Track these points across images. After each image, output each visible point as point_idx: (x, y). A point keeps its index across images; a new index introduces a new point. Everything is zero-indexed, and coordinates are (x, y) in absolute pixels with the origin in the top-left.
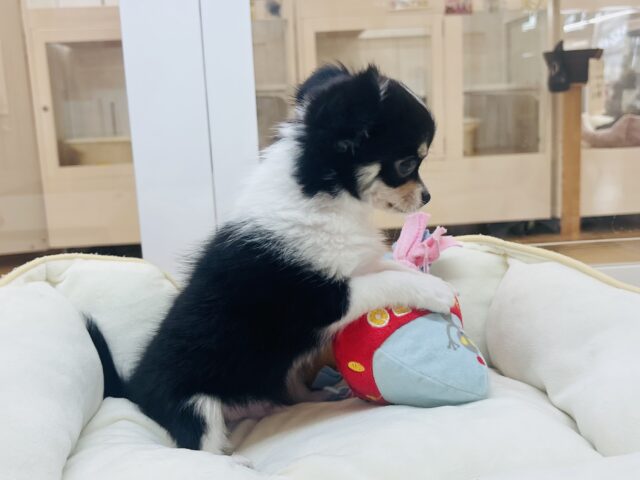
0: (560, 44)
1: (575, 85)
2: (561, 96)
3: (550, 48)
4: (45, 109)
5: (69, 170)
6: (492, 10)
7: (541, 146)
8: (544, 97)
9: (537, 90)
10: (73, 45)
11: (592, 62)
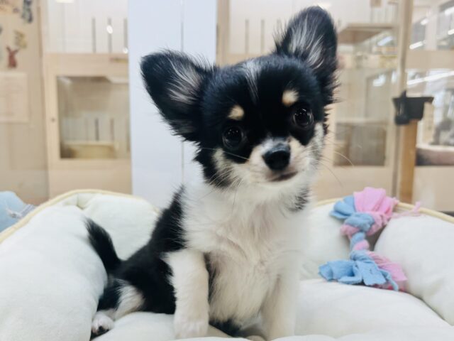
0: (405, 93)
1: (413, 121)
2: (403, 128)
3: (397, 94)
4: (53, 120)
5: (67, 162)
6: (359, 67)
7: (386, 162)
8: (391, 128)
9: (386, 123)
10: (73, 79)
11: (427, 105)
